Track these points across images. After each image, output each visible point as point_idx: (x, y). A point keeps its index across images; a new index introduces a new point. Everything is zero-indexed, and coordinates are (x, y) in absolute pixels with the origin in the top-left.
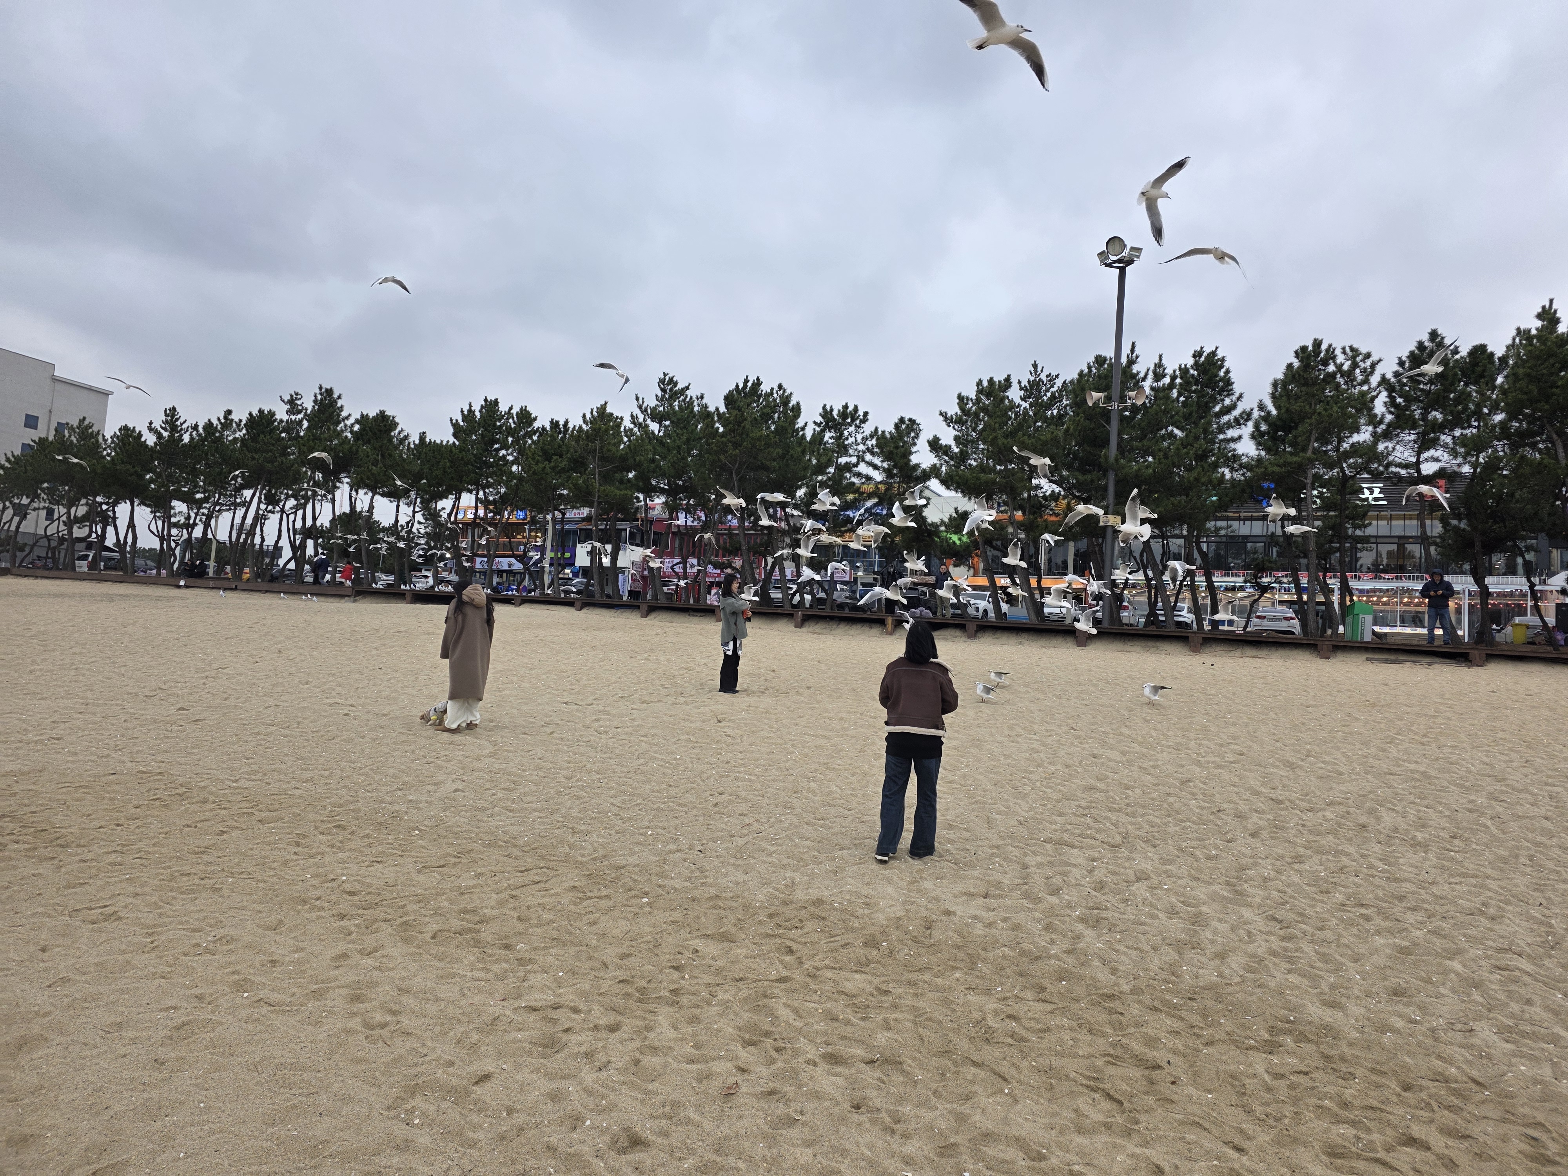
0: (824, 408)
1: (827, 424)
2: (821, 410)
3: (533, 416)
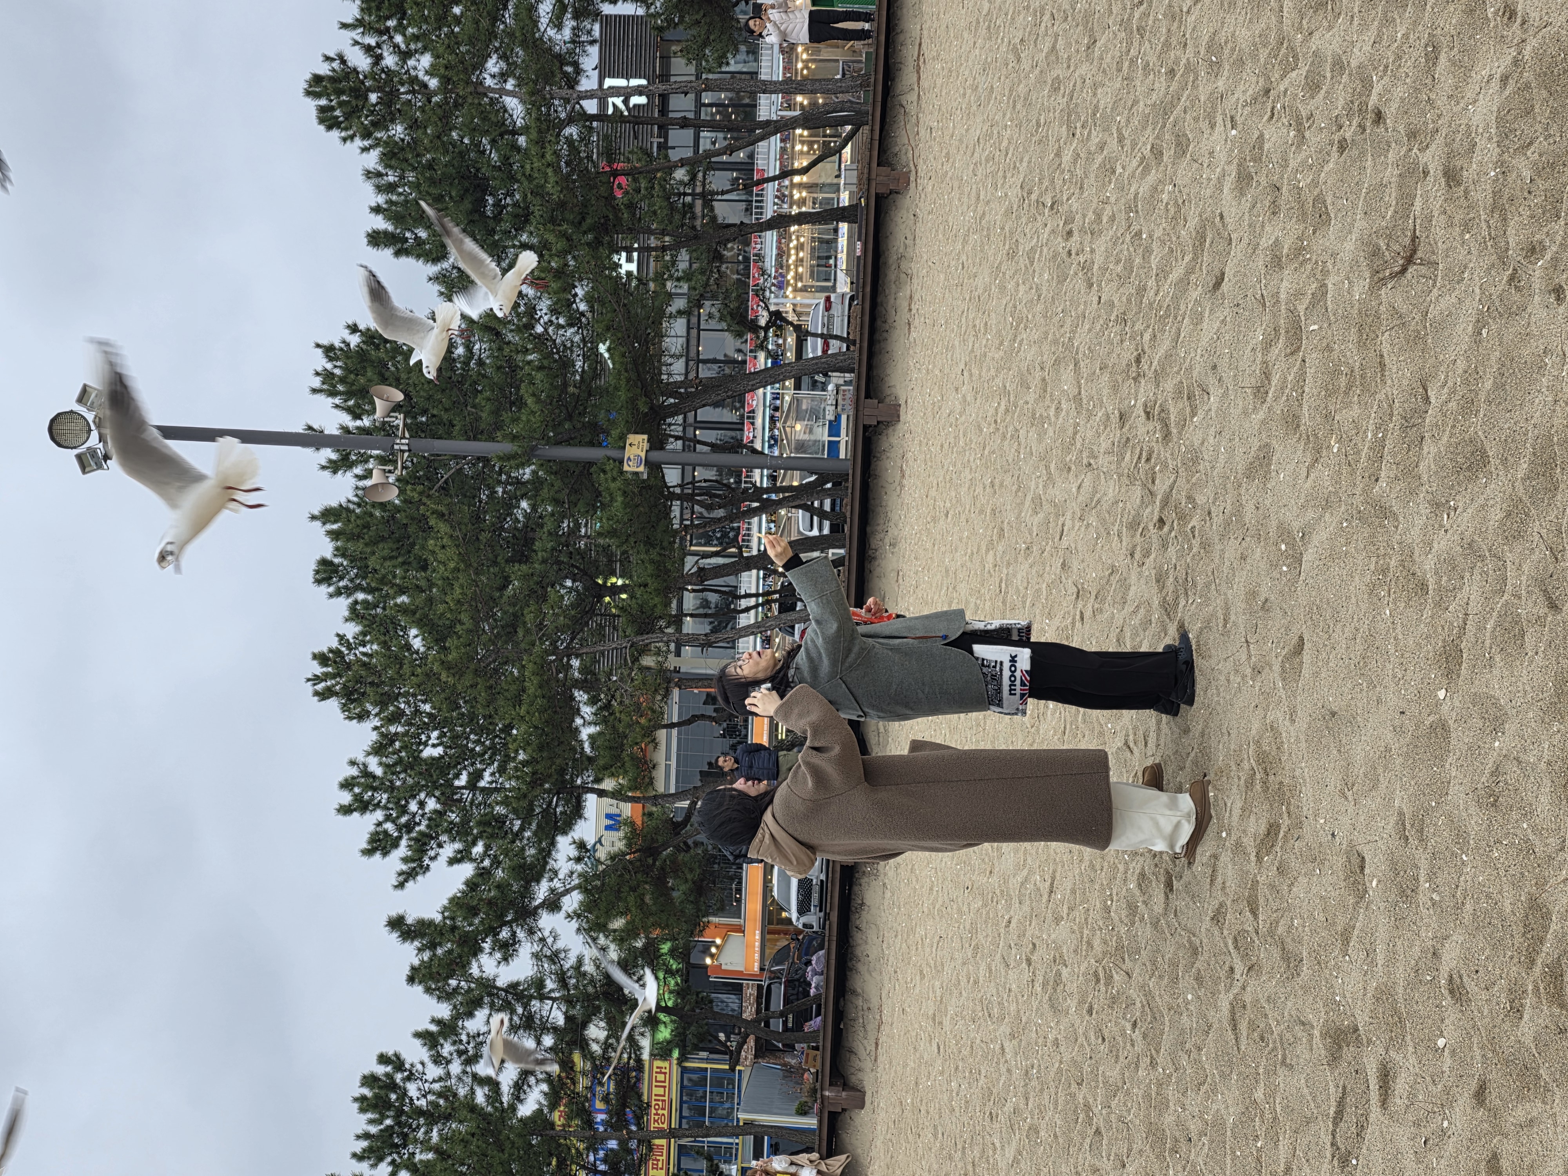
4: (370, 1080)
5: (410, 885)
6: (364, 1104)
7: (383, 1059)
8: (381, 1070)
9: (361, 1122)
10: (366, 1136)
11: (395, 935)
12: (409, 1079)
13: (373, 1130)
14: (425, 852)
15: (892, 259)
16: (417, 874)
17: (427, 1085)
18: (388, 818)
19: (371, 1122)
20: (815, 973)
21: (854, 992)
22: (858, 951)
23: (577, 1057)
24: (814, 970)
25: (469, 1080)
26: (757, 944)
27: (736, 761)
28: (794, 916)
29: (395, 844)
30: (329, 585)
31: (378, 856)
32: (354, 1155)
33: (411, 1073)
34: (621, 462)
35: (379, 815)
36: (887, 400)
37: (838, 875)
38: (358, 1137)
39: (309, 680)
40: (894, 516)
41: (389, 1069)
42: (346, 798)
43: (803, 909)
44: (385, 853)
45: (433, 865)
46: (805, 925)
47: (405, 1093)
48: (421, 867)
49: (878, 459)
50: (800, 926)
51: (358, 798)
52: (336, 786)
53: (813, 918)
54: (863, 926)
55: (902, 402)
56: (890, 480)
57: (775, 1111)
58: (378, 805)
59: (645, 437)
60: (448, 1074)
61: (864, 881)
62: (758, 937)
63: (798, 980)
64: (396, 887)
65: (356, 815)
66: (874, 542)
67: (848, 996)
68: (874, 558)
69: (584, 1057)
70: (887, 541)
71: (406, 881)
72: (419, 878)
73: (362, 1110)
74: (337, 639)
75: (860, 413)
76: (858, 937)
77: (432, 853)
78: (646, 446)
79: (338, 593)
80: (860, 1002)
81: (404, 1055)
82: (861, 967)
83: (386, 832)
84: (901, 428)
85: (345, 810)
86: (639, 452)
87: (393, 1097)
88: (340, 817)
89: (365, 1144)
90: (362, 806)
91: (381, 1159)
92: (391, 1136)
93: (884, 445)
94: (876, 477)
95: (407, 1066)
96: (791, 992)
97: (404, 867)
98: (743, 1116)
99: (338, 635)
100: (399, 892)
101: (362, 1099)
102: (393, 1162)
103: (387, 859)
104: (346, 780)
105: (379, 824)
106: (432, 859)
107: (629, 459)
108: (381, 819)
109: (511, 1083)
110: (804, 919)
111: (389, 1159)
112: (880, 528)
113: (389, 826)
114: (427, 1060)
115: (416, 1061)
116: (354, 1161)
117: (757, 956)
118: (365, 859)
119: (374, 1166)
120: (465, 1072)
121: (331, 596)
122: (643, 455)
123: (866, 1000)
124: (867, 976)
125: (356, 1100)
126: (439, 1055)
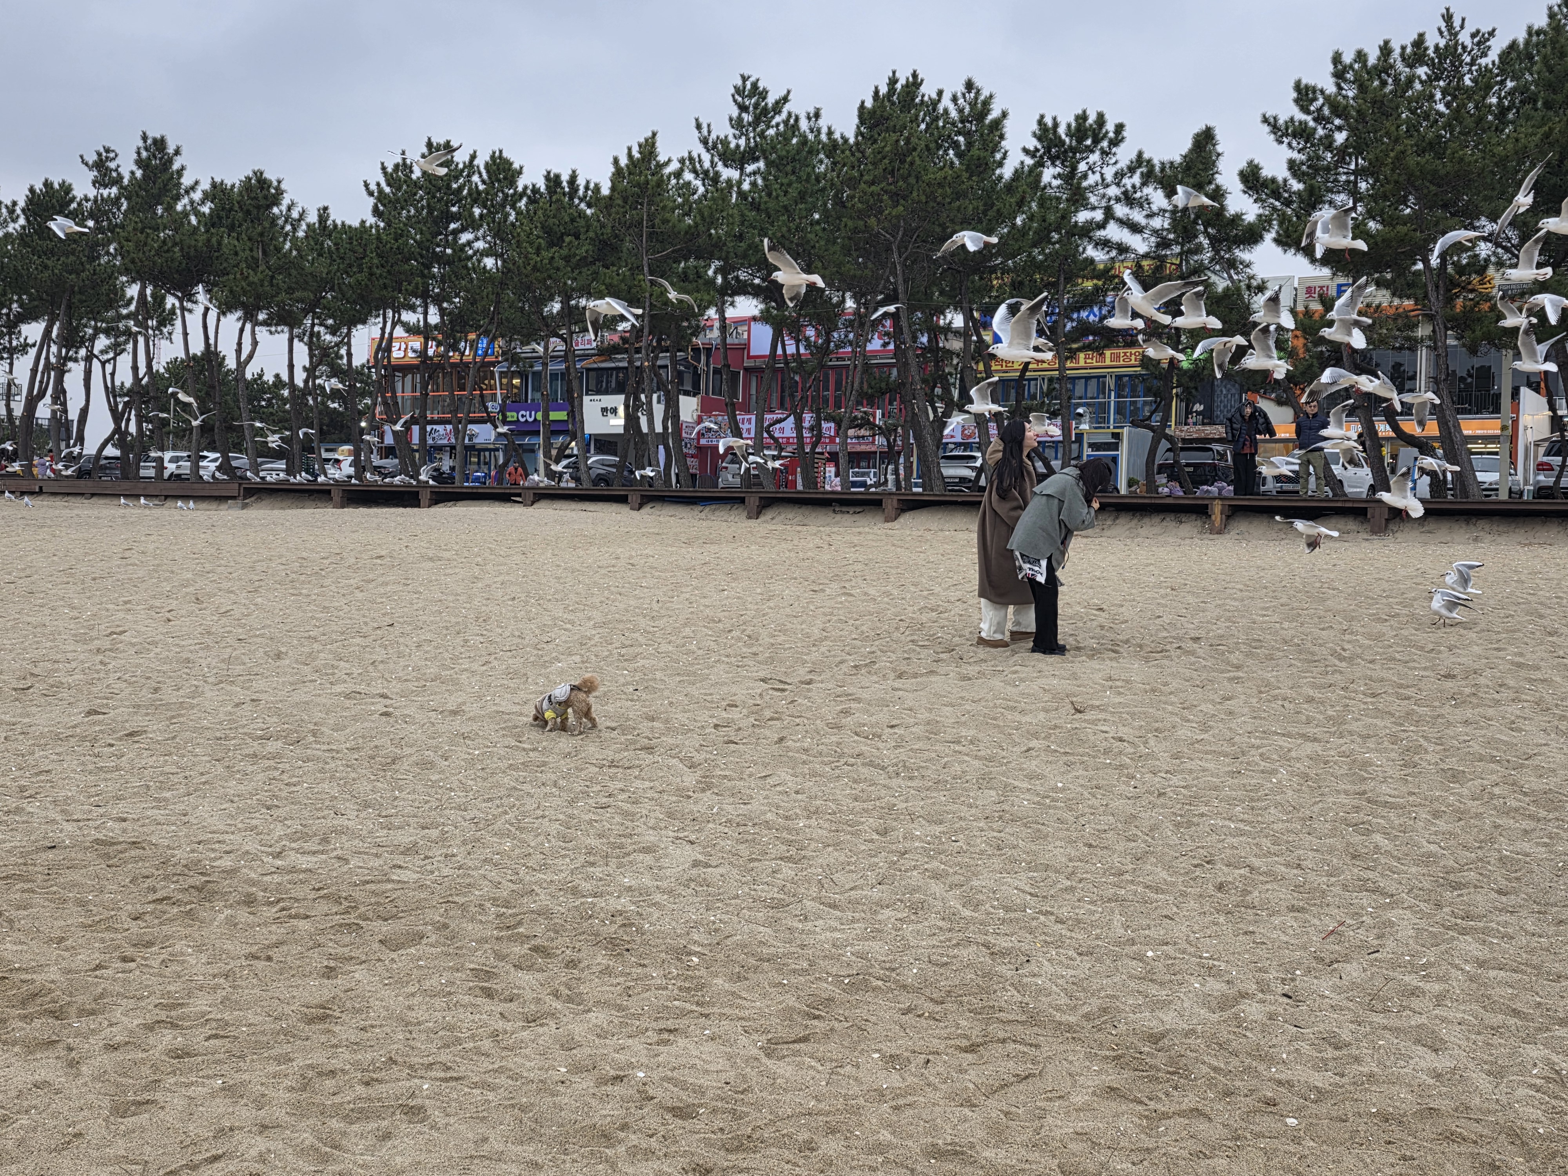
0: (1041, 121)
1: (1048, 150)
2: (1035, 127)
3: (516, 166)
4: (1101, 120)
6: (1082, 118)
7: (1120, 128)
8: (1110, 127)
9: (1066, 119)
10: (1056, 125)
11: (1198, 135)
12: (1104, 153)
13: (1062, 130)
27: (1315, 415)
33: (1108, 154)
35: (1331, 89)
38: (1055, 119)
39: (1448, 10)
41: (1111, 135)
42: (1348, 57)
44: (1295, 101)
45: (1285, 145)
47: (1091, 151)
48: (1281, 136)
52: (1359, 47)
57: (1132, 461)
65: (1332, 69)
77: (1294, 143)
81: (1123, 145)
83: (1315, 99)
85: (1337, 59)
87: (1089, 142)
88: (1331, 55)
89: (1050, 123)
90: (1340, 73)
91: (1039, 139)
92: (1056, 146)
95: (1114, 150)
97: (1281, 122)
98: (1125, 431)
101: (1086, 116)
102: (1037, 150)
103: (1291, 104)
104: (1365, 55)
105: (1322, 92)
106: (1290, 145)
108: (1328, 92)
109: (1109, 237)
111: (1039, 147)
113: (1320, 101)
114: (1119, 166)
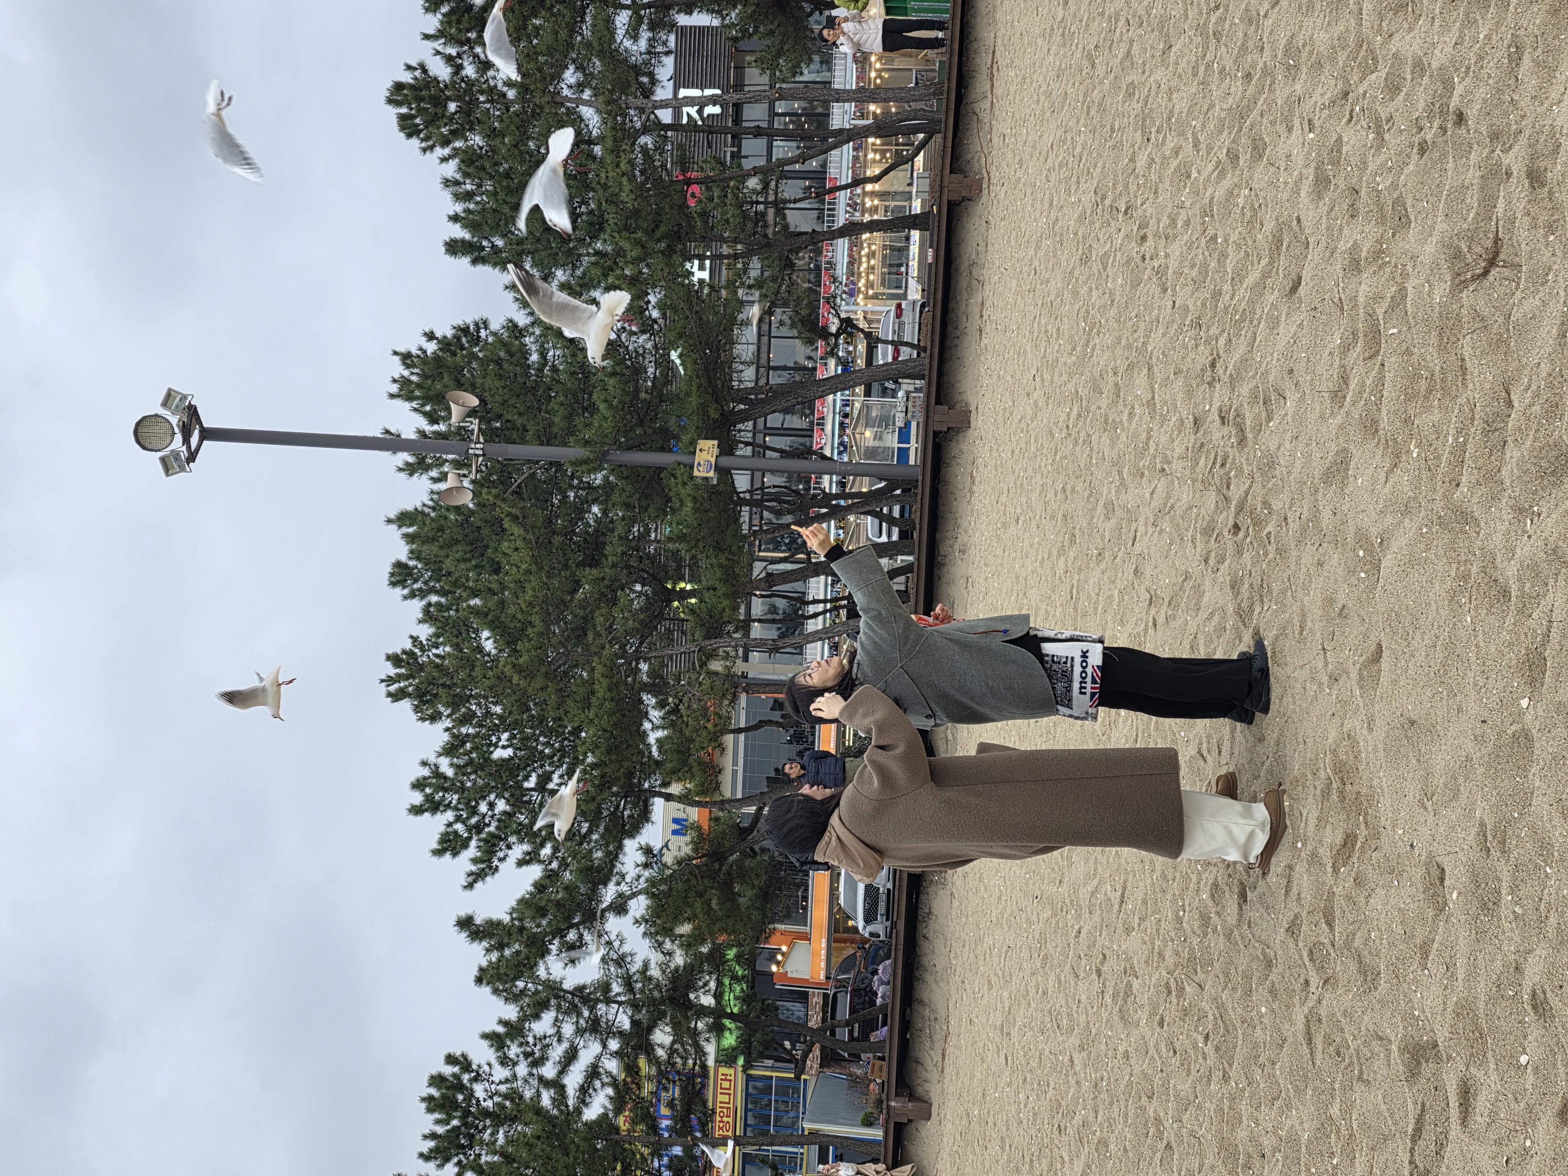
4: (437, 1080)
5: (479, 885)
6: (432, 1105)
7: (451, 1060)
8: (449, 1070)
9: (428, 1122)
10: (433, 1136)
11: (464, 935)
12: (476, 1079)
13: (440, 1130)
14: (493, 853)
15: (964, 265)
16: (486, 875)
17: (493, 1086)
18: (458, 819)
19: (438, 1122)
20: (882, 983)
21: (921, 1002)
22: (925, 961)
23: (642, 1062)
24: (880, 980)
25: (535, 1082)
26: (823, 952)
27: (803, 767)
28: (861, 924)
29: (465, 845)
30: (404, 587)
31: (448, 856)
32: (421, 1155)
33: (478, 1075)
34: (692, 467)
35: (450, 815)
36: (958, 406)
37: (905, 884)
38: (425, 1137)
39: (382, 681)
40: (964, 523)
41: (456, 1069)
42: (417, 798)
43: (869, 918)
44: (455, 854)
45: (501, 866)
46: (871, 934)
47: (471, 1094)
48: (490, 868)
49: (948, 465)
50: (867, 935)
51: (429, 799)
52: (408, 787)
53: (879, 927)
54: (930, 935)
55: (972, 408)
56: (960, 486)
57: (841, 1121)
58: (448, 806)
59: (716, 442)
60: (515, 1076)
61: (932, 889)
62: (824, 945)
63: (865, 989)
64: (465, 887)
65: (427, 815)
66: (943, 549)
67: (915, 1006)
68: (943, 565)
69: (650, 1062)
70: (957, 547)
71: (475, 881)
72: (488, 879)
73: (430, 1110)
74: (410, 640)
75: (931, 419)
76: (924, 946)
77: (501, 854)
78: (716, 451)
79: (412, 595)
80: (927, 1012)
81: (471, 1056)
82: (928, 977)
83: (456, 833)
84: (972, 433)
85: (416, 810)
86: (709, 457)
87: (460, 1097)
88: (412, 817)
89: (432, 1144)
90: (432, 806)
91: (447, 1160)
92: (458, 1136)
93: (954, 451)
94: (946, 483)
95: (474, 1067)
96: (856, 1000)
97: (474, 868)
98: (808, 1126)
99: (412, 637)
100: (468, 893)
101: (429, 1099)
102: (459, 1163)
103: (457, 859)
104: (418, 780)
105: (450, 825)
106: (501, 860)
107: (699, 464)
108: (451, 819)
109: (577, 1086)
110: (870, 928)
111: (455, 1160)
112: (949, 534)
113: (459, 827)
114: (494, 1061)
115: (483, 1062)
116: (421, 1161)
117: (823, 965)
118: (435, 859)
119: (441, 1166)
120: (531, 1074)
121: (405, 598)
122: (713, 460)
123: (933, 1011)
124: (934, 986)
125: (423, 1099)
126: (506, 1057)
